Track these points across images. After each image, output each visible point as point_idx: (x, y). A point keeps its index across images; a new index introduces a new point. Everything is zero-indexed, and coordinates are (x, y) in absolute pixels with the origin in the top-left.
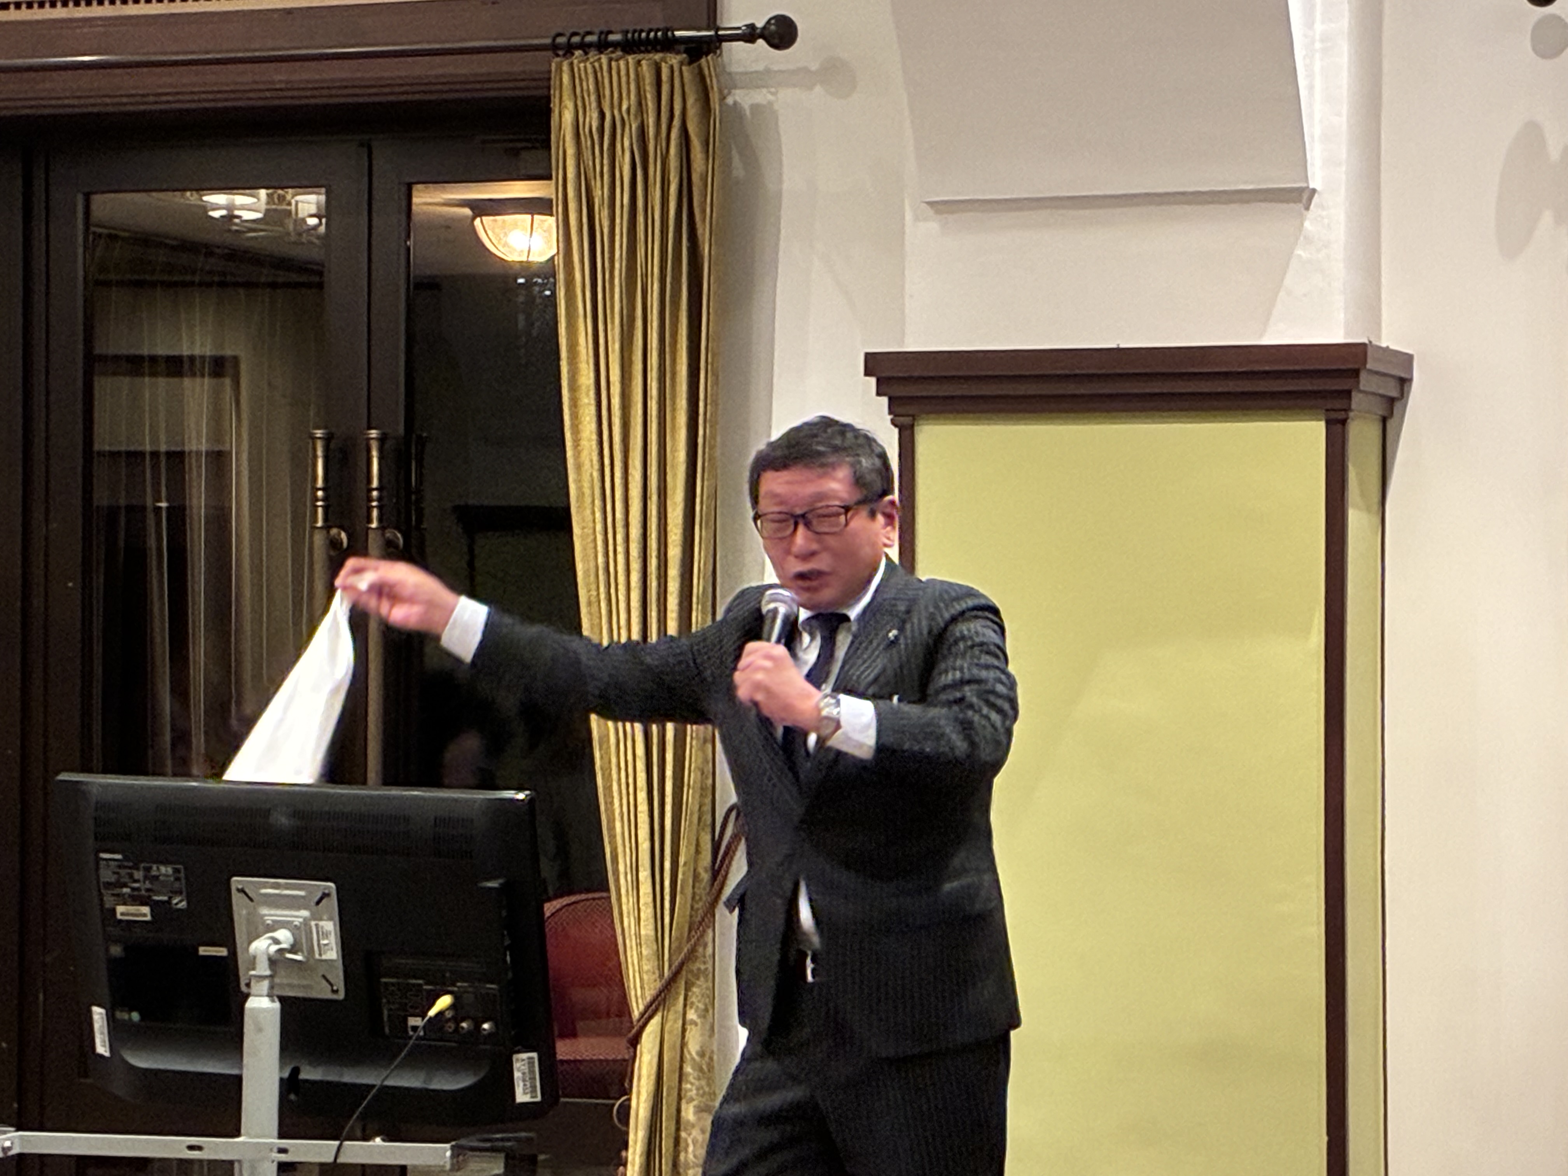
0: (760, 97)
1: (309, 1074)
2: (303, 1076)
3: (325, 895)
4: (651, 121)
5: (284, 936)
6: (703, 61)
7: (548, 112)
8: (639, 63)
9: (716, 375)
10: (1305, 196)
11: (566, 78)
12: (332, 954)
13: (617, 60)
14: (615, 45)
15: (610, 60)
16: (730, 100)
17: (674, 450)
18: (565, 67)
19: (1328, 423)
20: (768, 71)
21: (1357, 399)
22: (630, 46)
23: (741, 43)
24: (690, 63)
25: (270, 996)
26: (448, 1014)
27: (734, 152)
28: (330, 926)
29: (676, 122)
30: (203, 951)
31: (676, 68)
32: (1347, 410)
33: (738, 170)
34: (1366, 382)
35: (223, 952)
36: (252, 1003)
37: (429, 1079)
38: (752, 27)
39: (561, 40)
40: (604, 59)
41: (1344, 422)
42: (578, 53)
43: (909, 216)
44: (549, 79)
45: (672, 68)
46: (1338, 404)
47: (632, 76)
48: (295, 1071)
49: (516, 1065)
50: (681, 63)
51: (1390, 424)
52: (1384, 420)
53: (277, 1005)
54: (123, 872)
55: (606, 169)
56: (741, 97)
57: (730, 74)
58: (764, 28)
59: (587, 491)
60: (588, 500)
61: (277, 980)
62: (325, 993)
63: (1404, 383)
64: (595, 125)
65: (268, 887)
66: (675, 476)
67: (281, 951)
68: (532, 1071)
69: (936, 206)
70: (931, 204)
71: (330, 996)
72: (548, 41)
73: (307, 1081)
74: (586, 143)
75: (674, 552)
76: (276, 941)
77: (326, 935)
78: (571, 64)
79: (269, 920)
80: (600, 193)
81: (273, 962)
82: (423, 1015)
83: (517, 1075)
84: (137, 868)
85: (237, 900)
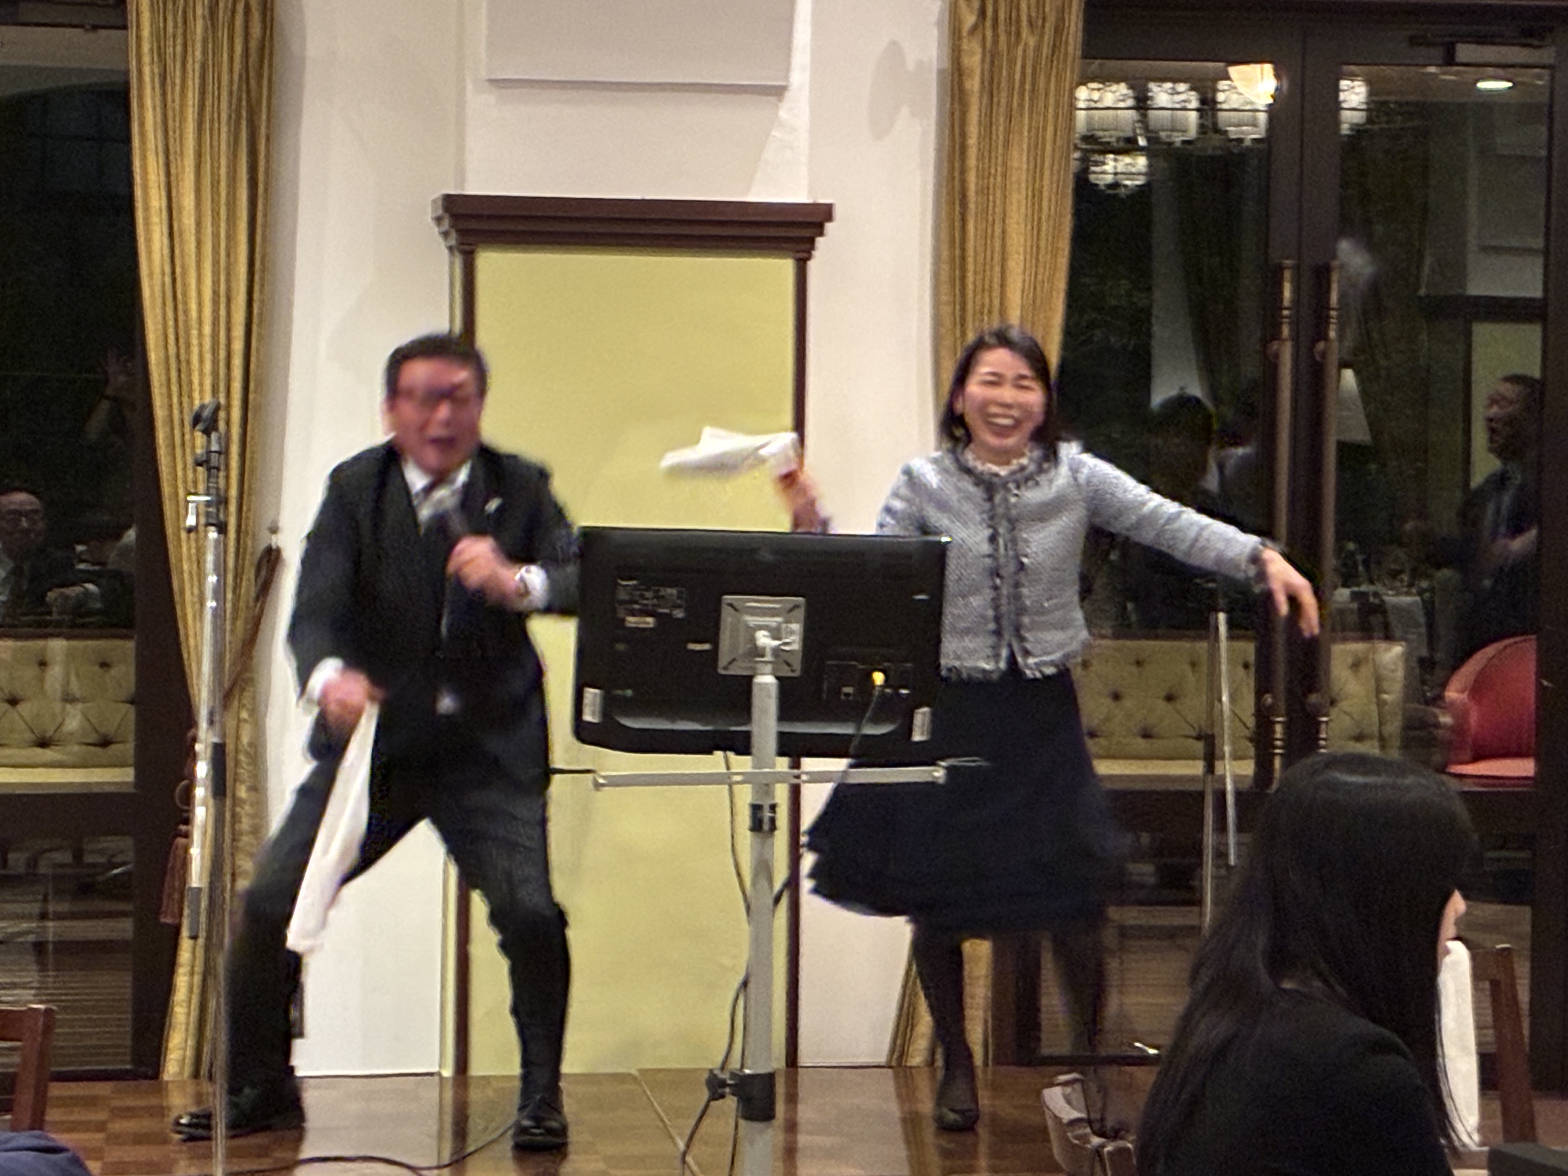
3: (796, 606)
10: (782, 93)
12: (796, 646)
19: (796, 261)
25: (771, 674)
28: (796, 627)
30: (692, 646)
32: (810, 251)
36: (759, 680)
41: (806, 261)
43: (469, 89)
46: (803, 247)
49: (916, 716)
53: (775, 681)
54: (636, 593)
62: (793, 672)
65: (752, 602)
68: (924, 720)
69: (494, 82)
70: (492, 80)
71: (790, 674)
77: (792, 633)
79: (751, 624)
83: (916, 722)
84: (647, 590)
85: (725, 611)
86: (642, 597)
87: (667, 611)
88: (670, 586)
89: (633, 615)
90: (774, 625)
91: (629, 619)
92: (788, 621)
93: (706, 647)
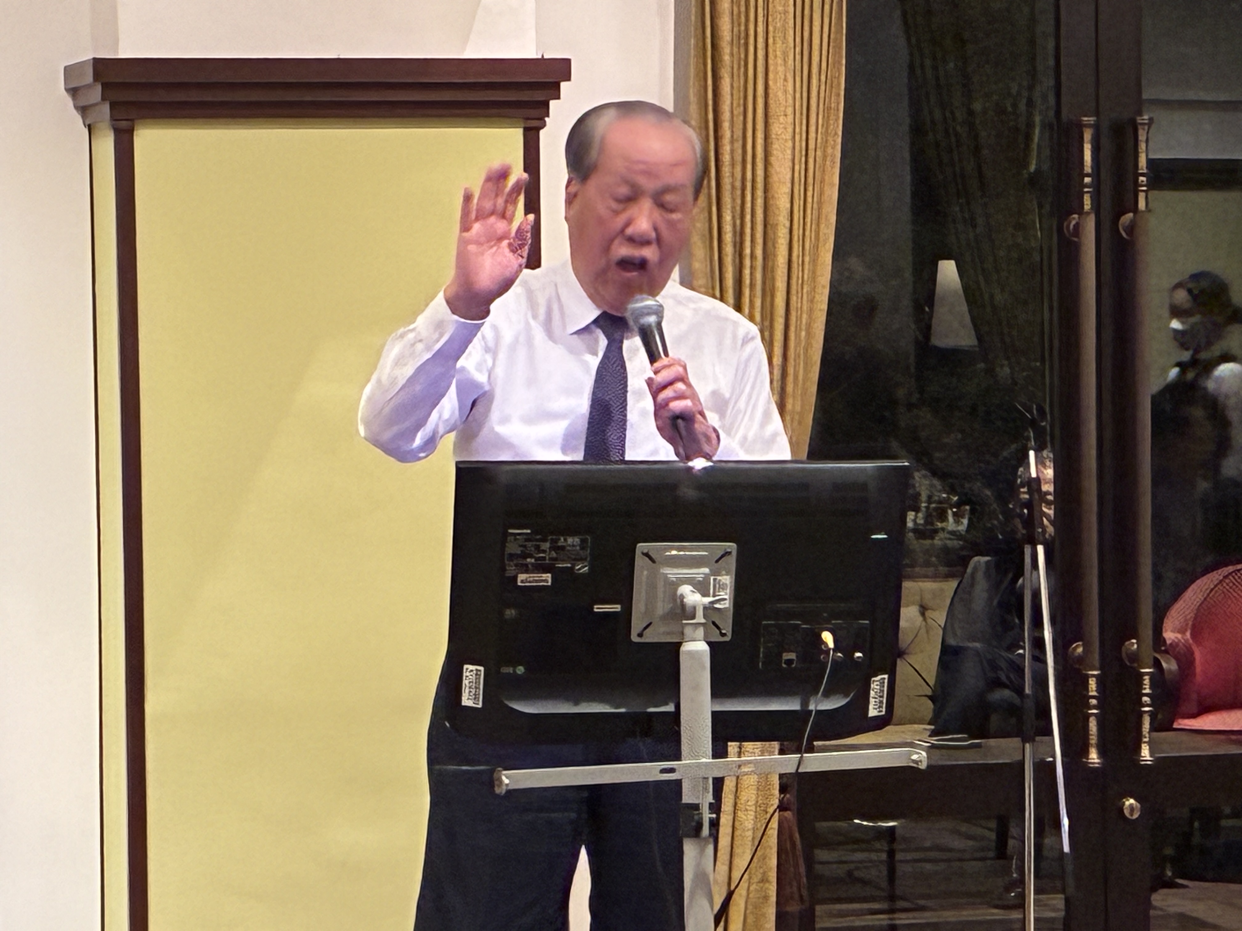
3: (726, 554)
12: (726, 603)
25: (704, 640)
28: (727, 580)
30: (598, 608)
36: (688, 647)
49: (872, 686)
53: (708, 648)
54: (529, 544)
62: (725, 636)
65: (672, 550)
68: (881, 691)
71: (718, 639)
77: (723, 587)
79: (673, 578)
83: (872, 694)
84: (544, 540)
85: (640, 562)
86: (538, 549)
87: (569, 565)
88: (573, 534)
89: (527, 572)
90: (700, 578)
91: (522, 577)
92: (716, 573)
93: (617, 608)
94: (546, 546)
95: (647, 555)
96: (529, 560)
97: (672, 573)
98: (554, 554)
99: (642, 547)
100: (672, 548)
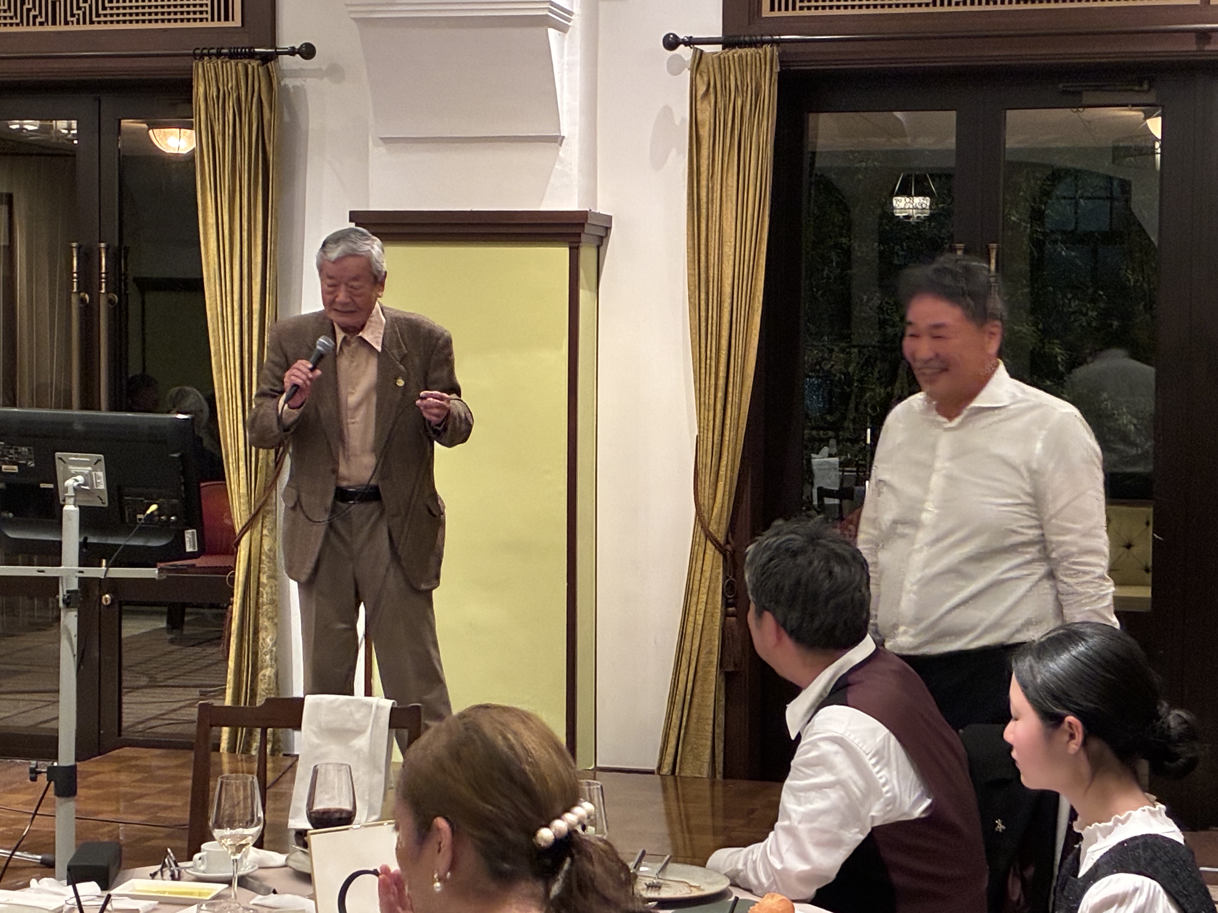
0: (298, 82)
1: (92, 540)
2: (89, 541)
3: (99, 460)
4: (243, 93)
5: (80, 479)
6: (269, 64)
7: (191, 87)
8: (237, 65)
9: (276, 219)
10: (559, 140)
11: (200, 71)
12: (102, 486)
13: (226, 62)
14: (225, 55)
15: (222, 62)
16: (282, 83)
17: (256, 256)
18: (200, 65)
19: (570, 249)
20: (301, 69)
21: (583, 237)
22: (232, 56)
23: (288, 56)
24: (263, 65)
25: (75, 505)
26: (156, 513)
27: (285, 110)
28: (101, 474)
29: (256, 94)
30: (42, 486)
31: (256, 67)
32: (579, 242)
33: (286, 118)
34: (587, 229)
35: (51, 486)
36: (66, 508)
37: (147, 542)
38: (293, 48)
39: (198, 52)
40: (219, 62)
41: (578, 248)
42: (206, 58)
43: (371, 144)
44: (192, 70)
45: (253, 67)
46: (574, 239)
47: (234, 71)
48: (86, 539)
49: (186, 535)
50: (258, 66)
51: (601, 249)
52: (598, 247)
53: (77, 509)
54: (5, 450)
55: (220, 116)
56: (289, 82)
57: (283, 70)
58: (299, 49)
59: (212, 276)
60: (213, 280)
61: (78, 498)
62: (98, 504)
63: (608, 229)
64: (215, 94)
65: (73, 457)
66: (256, 269)
67: (79, 485)
68: (193, 538)
69: (383, 139)
70: (381, 139)
71: (102, 505)
72: (191, 52)
73: (91, 543)
74: (210, 103)
75: (256, 306)
76: (76, 481)
77: (99, 478)
78: (203, 64)
79: (73, 471)
80: (218, 128)
81: (75, 489)
82: (144, 512)
83: (187, 539)
84: (12, 448)
85: (58, 462)
86: (9, 453)
87: (24, 462)
88: (25, 446)
89: (5, 464)
90: (86, 472)
91: (4, 467)
92: (95, 470)
94: (12, 451)
95: (60, 459)
96: (7, 458)
97: (73, 469)
98: (16, 456)
99: (58, 454)
100: (71, 456)
